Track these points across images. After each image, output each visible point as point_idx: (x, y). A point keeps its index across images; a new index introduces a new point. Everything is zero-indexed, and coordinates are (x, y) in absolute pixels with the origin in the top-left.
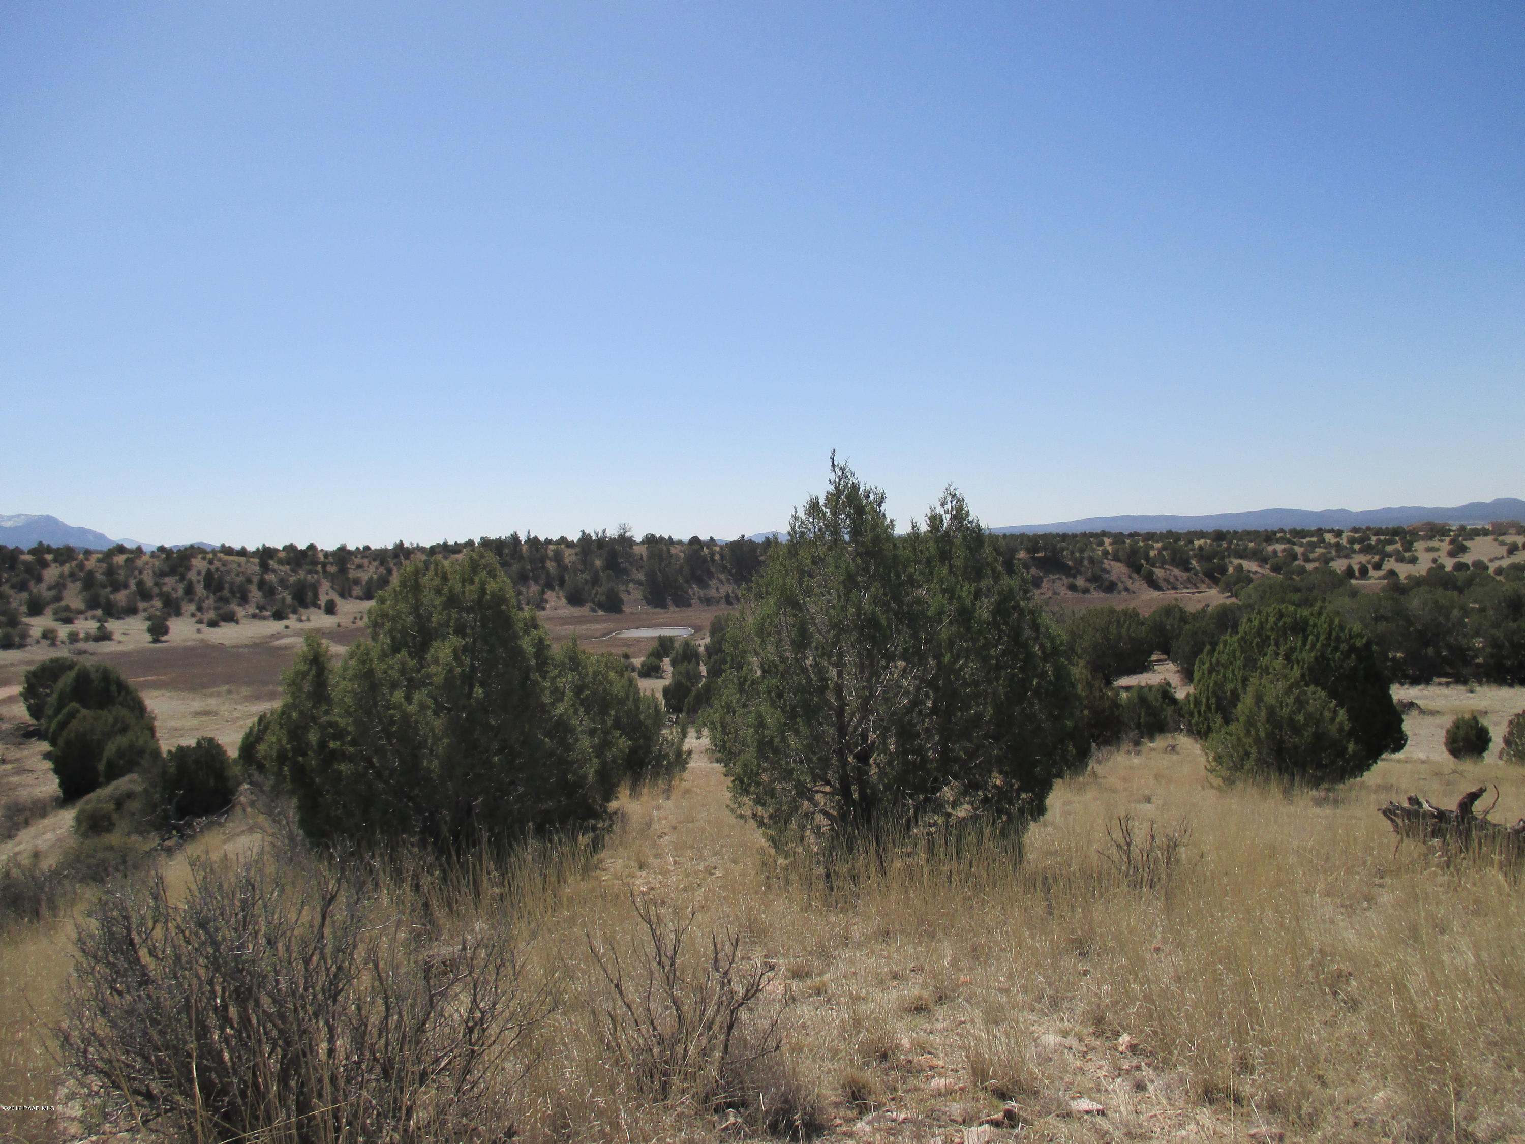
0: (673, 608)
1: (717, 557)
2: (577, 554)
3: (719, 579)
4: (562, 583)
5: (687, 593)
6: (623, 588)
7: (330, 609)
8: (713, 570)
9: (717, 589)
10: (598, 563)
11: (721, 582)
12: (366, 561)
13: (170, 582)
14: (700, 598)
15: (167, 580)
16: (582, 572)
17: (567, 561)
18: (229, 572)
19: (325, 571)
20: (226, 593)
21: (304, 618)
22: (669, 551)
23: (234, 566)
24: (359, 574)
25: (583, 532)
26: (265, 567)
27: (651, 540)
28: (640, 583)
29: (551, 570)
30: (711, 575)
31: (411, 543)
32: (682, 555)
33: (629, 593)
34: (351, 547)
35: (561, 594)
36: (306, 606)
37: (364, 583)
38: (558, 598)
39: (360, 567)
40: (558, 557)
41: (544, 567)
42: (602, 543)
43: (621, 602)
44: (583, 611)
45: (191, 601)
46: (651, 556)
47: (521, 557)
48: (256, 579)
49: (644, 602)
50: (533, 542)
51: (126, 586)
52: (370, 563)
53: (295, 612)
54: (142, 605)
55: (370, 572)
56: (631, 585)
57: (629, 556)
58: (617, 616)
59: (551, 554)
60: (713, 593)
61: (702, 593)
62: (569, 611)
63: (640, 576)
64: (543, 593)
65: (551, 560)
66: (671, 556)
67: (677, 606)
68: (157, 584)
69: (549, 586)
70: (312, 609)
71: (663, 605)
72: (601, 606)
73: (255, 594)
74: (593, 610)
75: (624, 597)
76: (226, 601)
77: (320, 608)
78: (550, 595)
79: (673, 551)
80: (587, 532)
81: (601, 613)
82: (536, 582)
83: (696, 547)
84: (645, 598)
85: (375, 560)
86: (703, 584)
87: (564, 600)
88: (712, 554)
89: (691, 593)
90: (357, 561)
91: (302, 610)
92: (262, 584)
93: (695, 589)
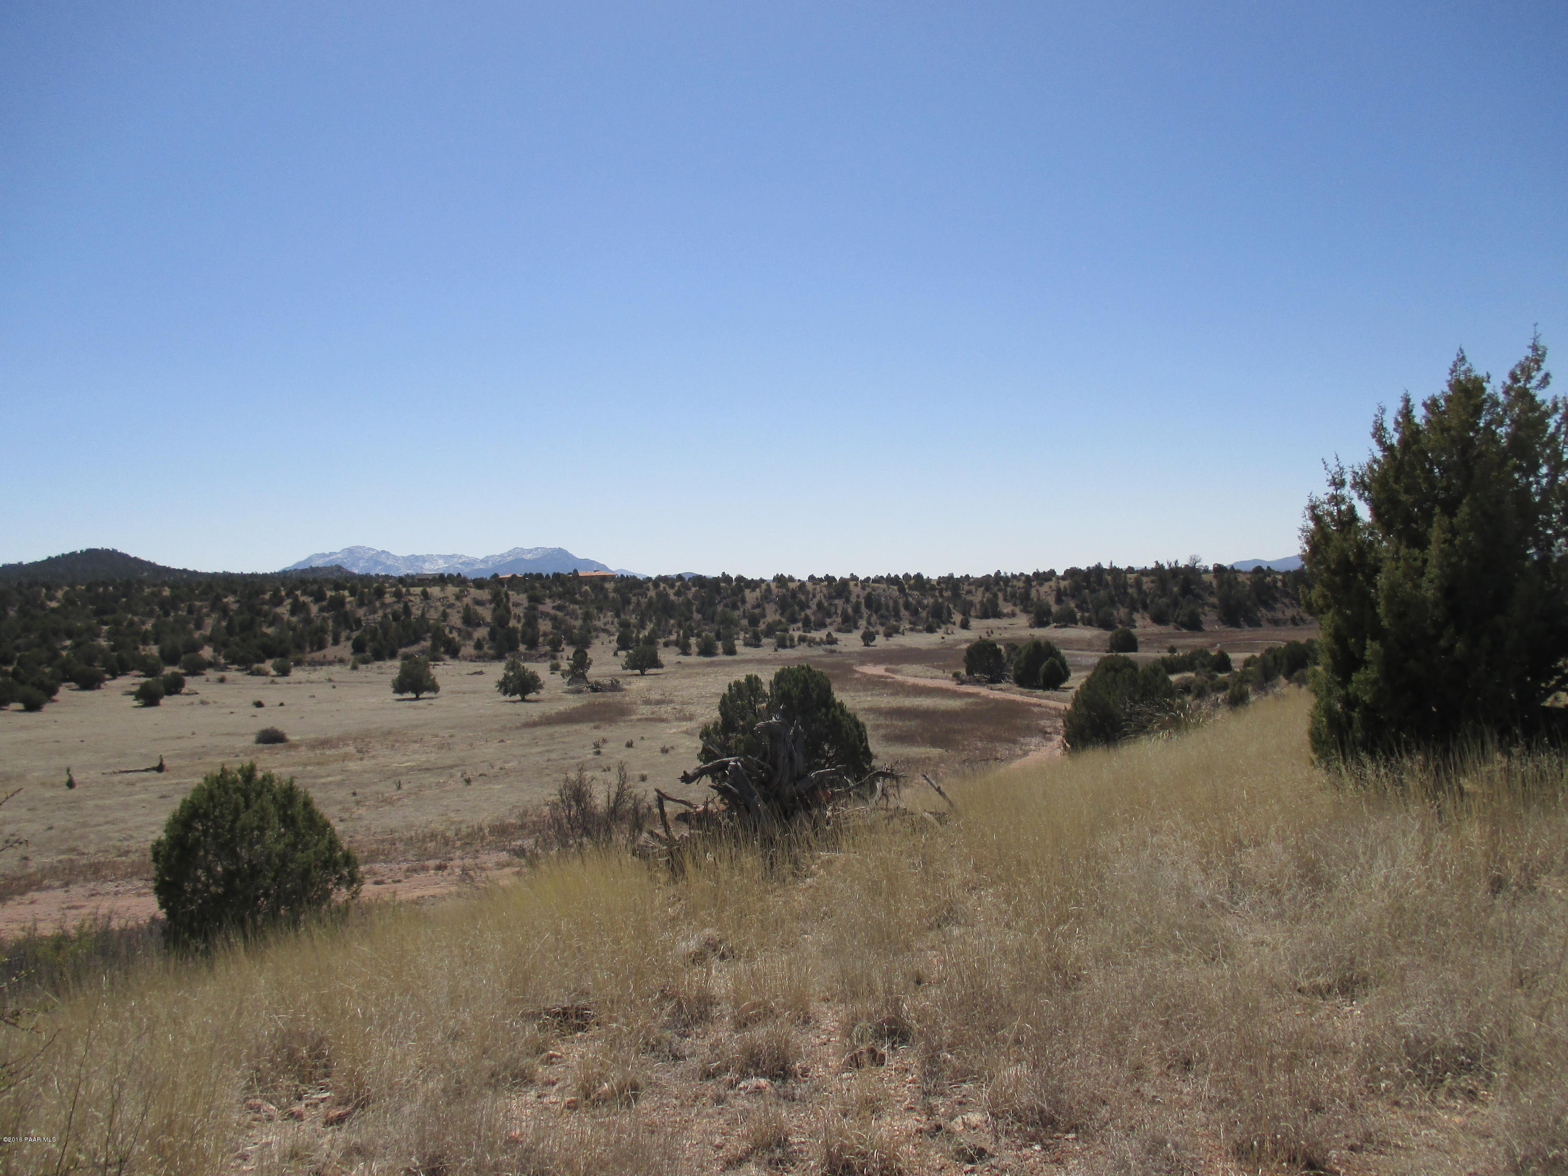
0: (1246, 628)
1: (1279, 584)
2: (1152, 582)
3: (1283, 603)
4: (1145, 607)
5: (1256, 615)
6: (1200, 610)
7: (965, 625)
8: (1277, 595)
9: (1283, 612)
10: (1176, 589)
11: (1286, 606)
12: (973, 588)
13: (839, 602)
14: (1268, 620)
15: (836, 601)
16: (1160, 597)
17: (1145, 587)
18: (879, 595)
19: (941, 596)
20: (883, 611)
21: (949, 632)
22: (1236, 578)
23: (880, 591)
24: (969, 598)
25: (1157, 562)
26: (902, 590)
27: (1219, 569)
28: (1214, 606)
29: (1135, 596)
30: (1276, 600)
31: (1005, 573)
32: (1248, 582)
33: (1206, 615)
34: (957, 576)
35: (1147, 616)
36: (944, 623)
37: (978, 606)
38: (1143, 618)
39: (969, 592)
40: (1138, 583)
41: (1126, 593)
42: (1175, 572)
43: (1201, 622)
44: (1170, 629)
45: (861, 617)
46: (1221, 585)
47: (1107, 585)
48: (901, 601)
49: (1220, 623)
50: (1114, 571)
51: (809, 607)
52: (976, 589)
53: (940, 628)
54: (828, 621)
55: (978, 597)
56: (1206, 608)
57: (1200, 583)
58: (1199, 634)
59: (1130, 582)
60: (1279, 615)
61: (1269, 615)
62: (1155, 629)
63: (1214, 600)
64: (1131, 614)
65: (1131, 586)
66: (1238, 583)
67: (1250, 626)
68: (831, 604)
69: (1133, 609)
70: (949, 625)
71: (1238, 625)
72: (1184, 625)
73: (904, 613)
74: (1177, 628)
75: (1202, 618)
76: (887, 618)
77: (954, 623)
78: (1136, 616)
79: (1240, 579)
80: (1160, 563)
81: (1185, 631)
82: (1123, 605)
83: (1261, 575)
84: (1220, 619)
85: (980, 587)
86: (1271, 608)
87: (1149, 620)
88: (1275, 581)
89: (1259, 615)
90: (966, 587)
91: (943, 627)
92: (907, 606)
93: (1263, 612)
